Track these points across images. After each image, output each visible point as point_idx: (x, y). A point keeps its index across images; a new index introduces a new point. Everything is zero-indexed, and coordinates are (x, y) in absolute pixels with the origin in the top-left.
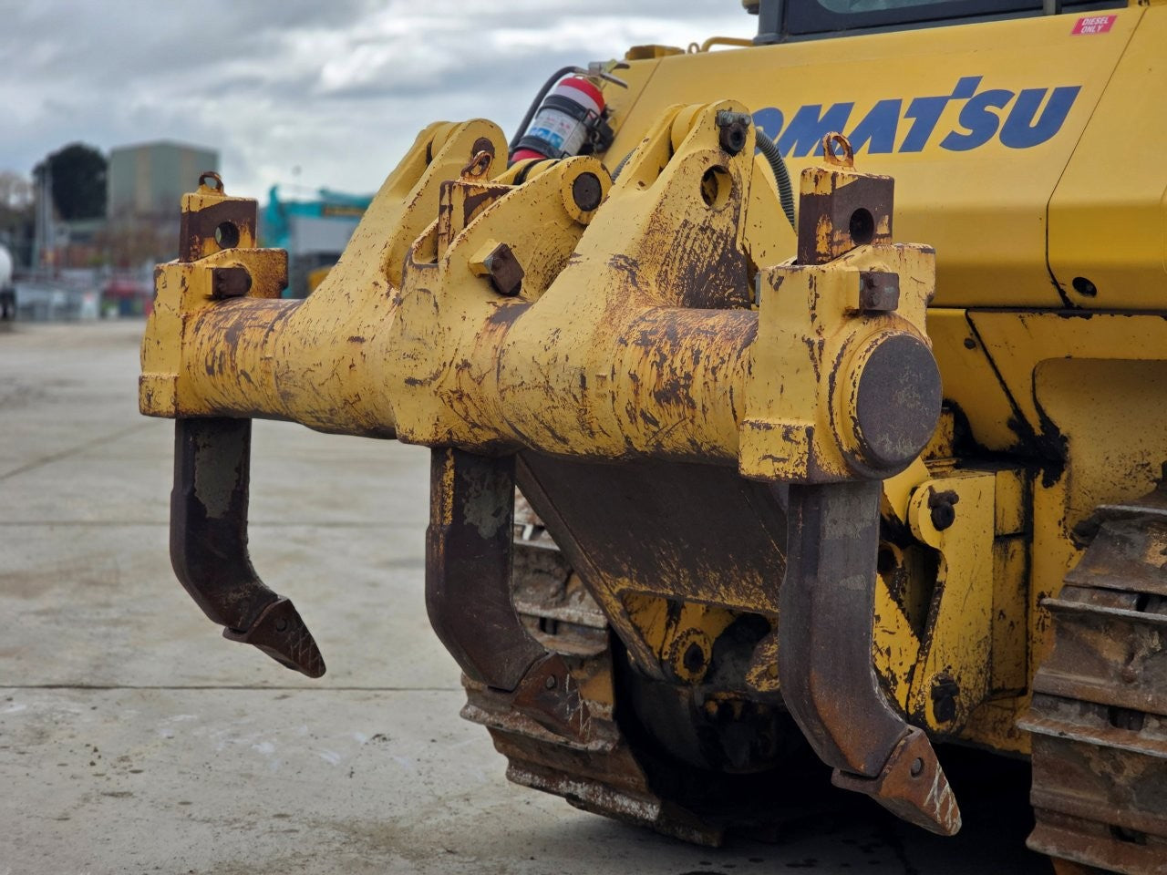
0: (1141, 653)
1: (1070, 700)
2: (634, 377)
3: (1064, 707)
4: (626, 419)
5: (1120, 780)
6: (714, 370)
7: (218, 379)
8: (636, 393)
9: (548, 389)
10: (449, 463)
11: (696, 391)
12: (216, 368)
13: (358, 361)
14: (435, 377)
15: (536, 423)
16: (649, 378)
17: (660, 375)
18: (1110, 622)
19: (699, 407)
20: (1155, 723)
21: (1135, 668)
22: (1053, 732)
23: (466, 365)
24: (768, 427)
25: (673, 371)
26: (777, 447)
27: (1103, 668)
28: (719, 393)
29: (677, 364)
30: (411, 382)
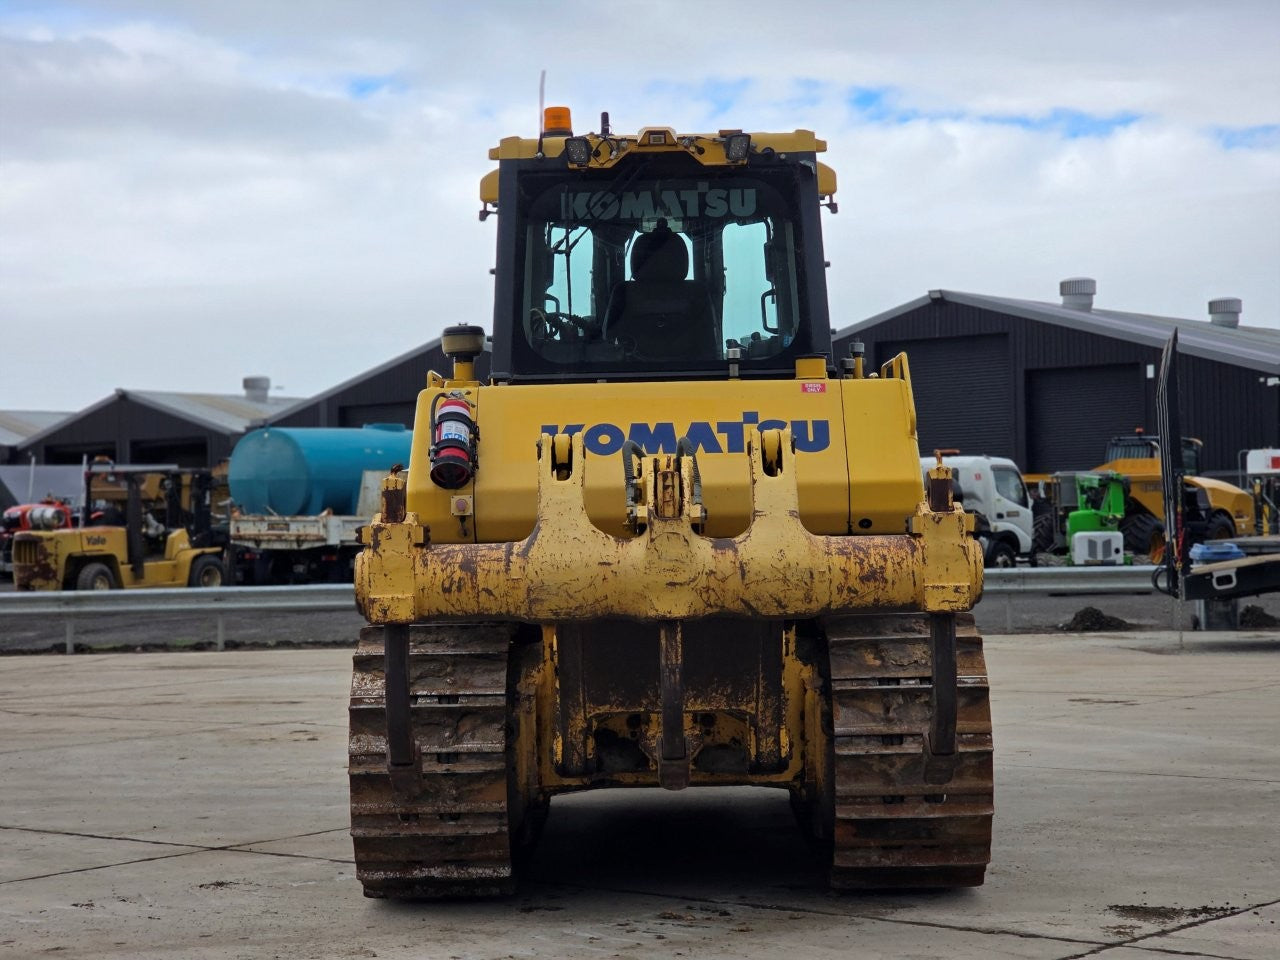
0: (895, 706)
1: (859, 736)
2: (844, 571)
3: (857, 741)
4: (835, 591)
5: (893, 771)
6: (899, 563)
7: (454, 596)
8: (846, 578)
9: (785, 580)
10: (679, 629)
11: (889, 574)
12: (454, 588)
13: (610, 576)
14: (694, 580)
15: (770, 600)
16: (855, 570)
17: (862, 569)
18: (868, 694)
19: (890, 581)
20: (911, 739)
21: (891, 714)
22: (862, 753)
23: (712, 572)
24: (943, 587)
25: (871, 566)
26: (951, 596)
27: (873, 717)
28: (905, 574)
29: (872, 562)
30: (673, 584)
